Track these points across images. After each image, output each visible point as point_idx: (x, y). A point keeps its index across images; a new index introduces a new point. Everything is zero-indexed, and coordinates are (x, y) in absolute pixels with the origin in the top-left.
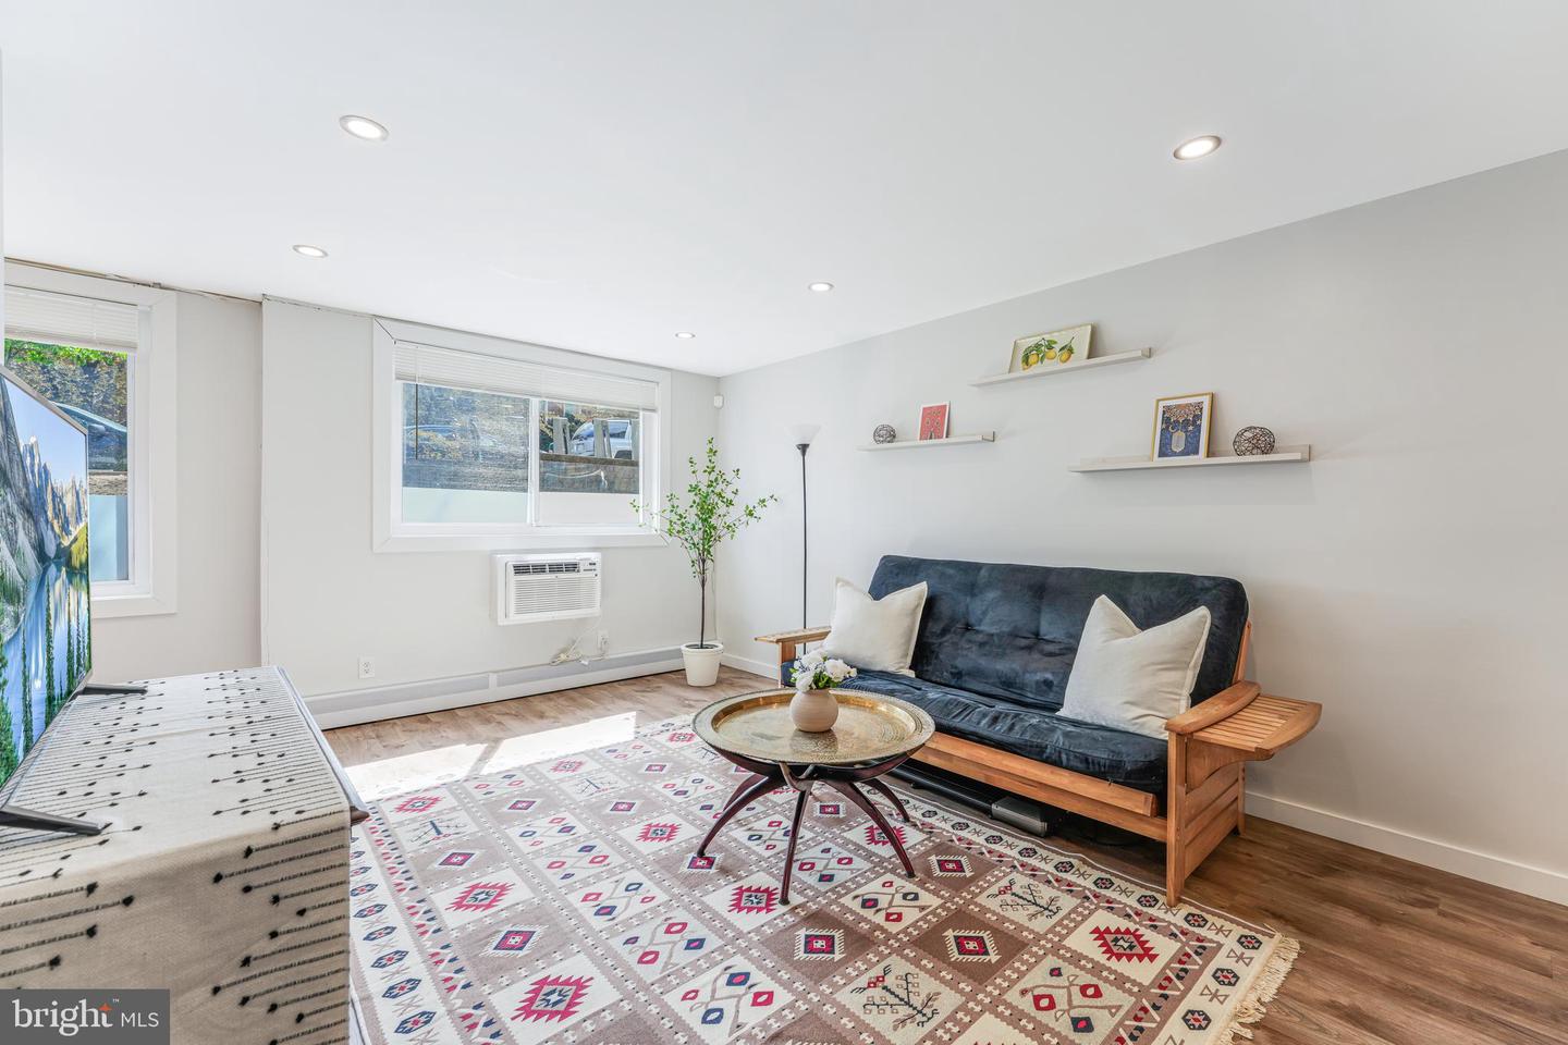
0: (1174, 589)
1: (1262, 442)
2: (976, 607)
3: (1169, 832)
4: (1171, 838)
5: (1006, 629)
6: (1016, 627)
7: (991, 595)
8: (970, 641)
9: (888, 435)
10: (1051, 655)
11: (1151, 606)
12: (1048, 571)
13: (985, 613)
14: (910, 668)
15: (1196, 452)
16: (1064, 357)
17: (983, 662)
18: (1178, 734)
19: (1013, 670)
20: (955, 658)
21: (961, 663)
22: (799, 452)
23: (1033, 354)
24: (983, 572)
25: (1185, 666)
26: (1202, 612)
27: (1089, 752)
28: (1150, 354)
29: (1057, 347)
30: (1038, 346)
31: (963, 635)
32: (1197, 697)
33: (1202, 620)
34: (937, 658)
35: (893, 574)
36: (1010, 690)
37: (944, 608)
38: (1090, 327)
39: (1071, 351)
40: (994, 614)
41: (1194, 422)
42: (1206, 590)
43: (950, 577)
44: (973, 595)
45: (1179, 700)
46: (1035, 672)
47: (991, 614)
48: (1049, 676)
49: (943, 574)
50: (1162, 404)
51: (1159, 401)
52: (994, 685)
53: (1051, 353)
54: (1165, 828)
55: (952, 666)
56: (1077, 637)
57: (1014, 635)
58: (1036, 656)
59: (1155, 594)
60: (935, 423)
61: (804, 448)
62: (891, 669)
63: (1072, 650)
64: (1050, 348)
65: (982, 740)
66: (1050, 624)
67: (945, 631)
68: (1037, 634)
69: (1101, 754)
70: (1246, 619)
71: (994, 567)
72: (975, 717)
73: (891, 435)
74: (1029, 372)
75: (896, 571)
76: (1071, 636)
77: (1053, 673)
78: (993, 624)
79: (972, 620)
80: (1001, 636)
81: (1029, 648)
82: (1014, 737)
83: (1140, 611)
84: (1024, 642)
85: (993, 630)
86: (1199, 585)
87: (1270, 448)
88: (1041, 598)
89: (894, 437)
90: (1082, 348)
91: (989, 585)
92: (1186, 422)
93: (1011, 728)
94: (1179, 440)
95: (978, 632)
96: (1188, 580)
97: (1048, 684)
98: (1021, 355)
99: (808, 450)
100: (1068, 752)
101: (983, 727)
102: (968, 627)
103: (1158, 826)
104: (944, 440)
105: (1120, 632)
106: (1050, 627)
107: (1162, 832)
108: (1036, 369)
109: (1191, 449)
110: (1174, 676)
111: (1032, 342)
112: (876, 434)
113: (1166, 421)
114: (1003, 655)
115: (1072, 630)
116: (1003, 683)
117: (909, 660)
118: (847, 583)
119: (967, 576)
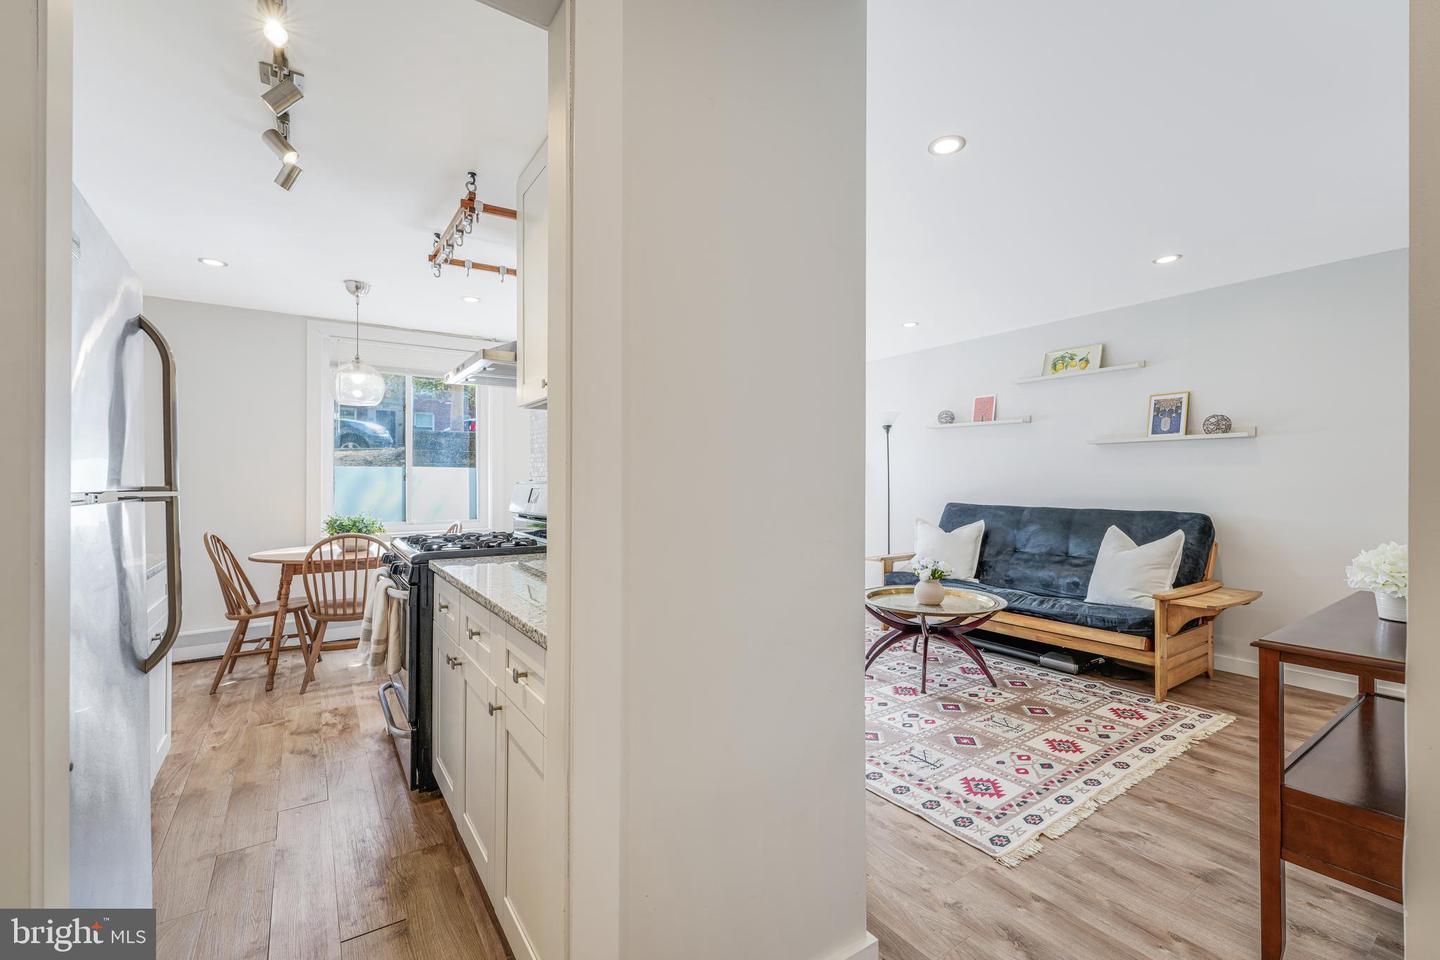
0: (1163, 521)
1: (1223, 425)
2: (1021, 536)
3: (1157, 659)
4: (1158, 663)
5: (1044, 550)
6: (1051, 548)
7: (1032, 528)
8: (1018, 559)
9: (950, 418)
10: (1077, 566)
11: (1147, 531)
12: (1074, 511)
13: (1028, 540)
14: (975, 577)
15: (1178, 431)
16: (1083, 365)
17: (1028, 572)
18: (1161, 601)
19: (1051, 577)
20: (1008, 570)
21: (1012, 574)
22: (884, 431)
23: (1058, 363)
24: (1025, 512)
25: (1167, 566)
26: (1180, 534)
27: (1104, 616)
28: (1145, 364)
29: (1077, 359)
30: (1063, 357)
31: (1012, 555)
32: (1176, 585)
33: (1179, 538)
34: (994, 570)
35: (956, 516)
36: (1048, 590)
37: (996, 538)
38: (1101, 347)
39: (1087, 361)
40: (1035, 542)
41: (1176, 411)
42: (1184, 521)
43: (1001, 516)
44: (1019, 529)
45: (1163, 587)
46: (1066, 577)
47: (1032, 541)
48: (1076, 579)
49: (995, 515)
50: (1154, 398)
51: (1151, 396)
52: (1036, 586)
53: (1073, 363)
54: (1154, 657)
55: (1006, 576)
56: (1095, 554)
57: (1050, 554)
58: (1067, 567)
59: (1150, 525)
60: (985, 410)
61: (888, 428)
62: (962, 578)
63: (1092, 562)
64: (1072, 359)
65: (1033, 614)
66: (1076, 546)
67: (999, 553)
68: (1067, 554)
69: (1113, 616)
70: (1213, 541)
71: (1033, 509)
72: (1028, 601)
73: (951, 418)
74: (1057, 375)
75: (959, 513)
76: (1090, 553)
77: (1079, 578)
78: (1033, 547)
79: (1019, 546)
80: (1041, 555)
81: (1061, 563)
82: (1056, 610)
83: (1140, 536)
84: (1057, 559)
85: (1035, 551)
86: (1179, 518)
87: (1228, 428)
88: (1069, 528)
89: (953, 419)
90: (1096, 360)
91: (1030, 522)
92: (1171, 411)
93: (1053, 606)
94: (1166, 423)
95: (1023, 553)
96: (1173, 515)
97: (1076, 584)
98: (1050, 363)
99: (891, 429)
100: (1091, 617)
101: (1034, 606)
102: (1015, 551)
103: (1151, 657)
104: (993, 422)
105: (1125, 548)
106: (1076, 548)
107: (1151, 660)
108: (1061, 373)
109: (1175, 429)
110: (1162, 572)
111: (1059, 354)
112: (940, 417)
113: (1157, 410)
114: (1043, 567)
115: (1092, 550)
116: (1044, 586)
117: (974, 572)
118: (924, 522)
119: (1016, 516)
